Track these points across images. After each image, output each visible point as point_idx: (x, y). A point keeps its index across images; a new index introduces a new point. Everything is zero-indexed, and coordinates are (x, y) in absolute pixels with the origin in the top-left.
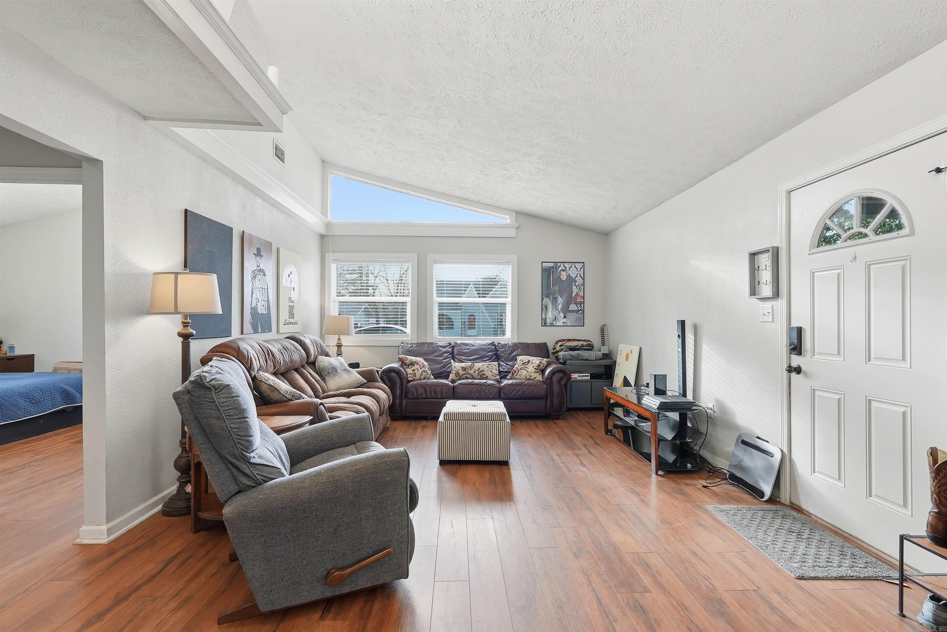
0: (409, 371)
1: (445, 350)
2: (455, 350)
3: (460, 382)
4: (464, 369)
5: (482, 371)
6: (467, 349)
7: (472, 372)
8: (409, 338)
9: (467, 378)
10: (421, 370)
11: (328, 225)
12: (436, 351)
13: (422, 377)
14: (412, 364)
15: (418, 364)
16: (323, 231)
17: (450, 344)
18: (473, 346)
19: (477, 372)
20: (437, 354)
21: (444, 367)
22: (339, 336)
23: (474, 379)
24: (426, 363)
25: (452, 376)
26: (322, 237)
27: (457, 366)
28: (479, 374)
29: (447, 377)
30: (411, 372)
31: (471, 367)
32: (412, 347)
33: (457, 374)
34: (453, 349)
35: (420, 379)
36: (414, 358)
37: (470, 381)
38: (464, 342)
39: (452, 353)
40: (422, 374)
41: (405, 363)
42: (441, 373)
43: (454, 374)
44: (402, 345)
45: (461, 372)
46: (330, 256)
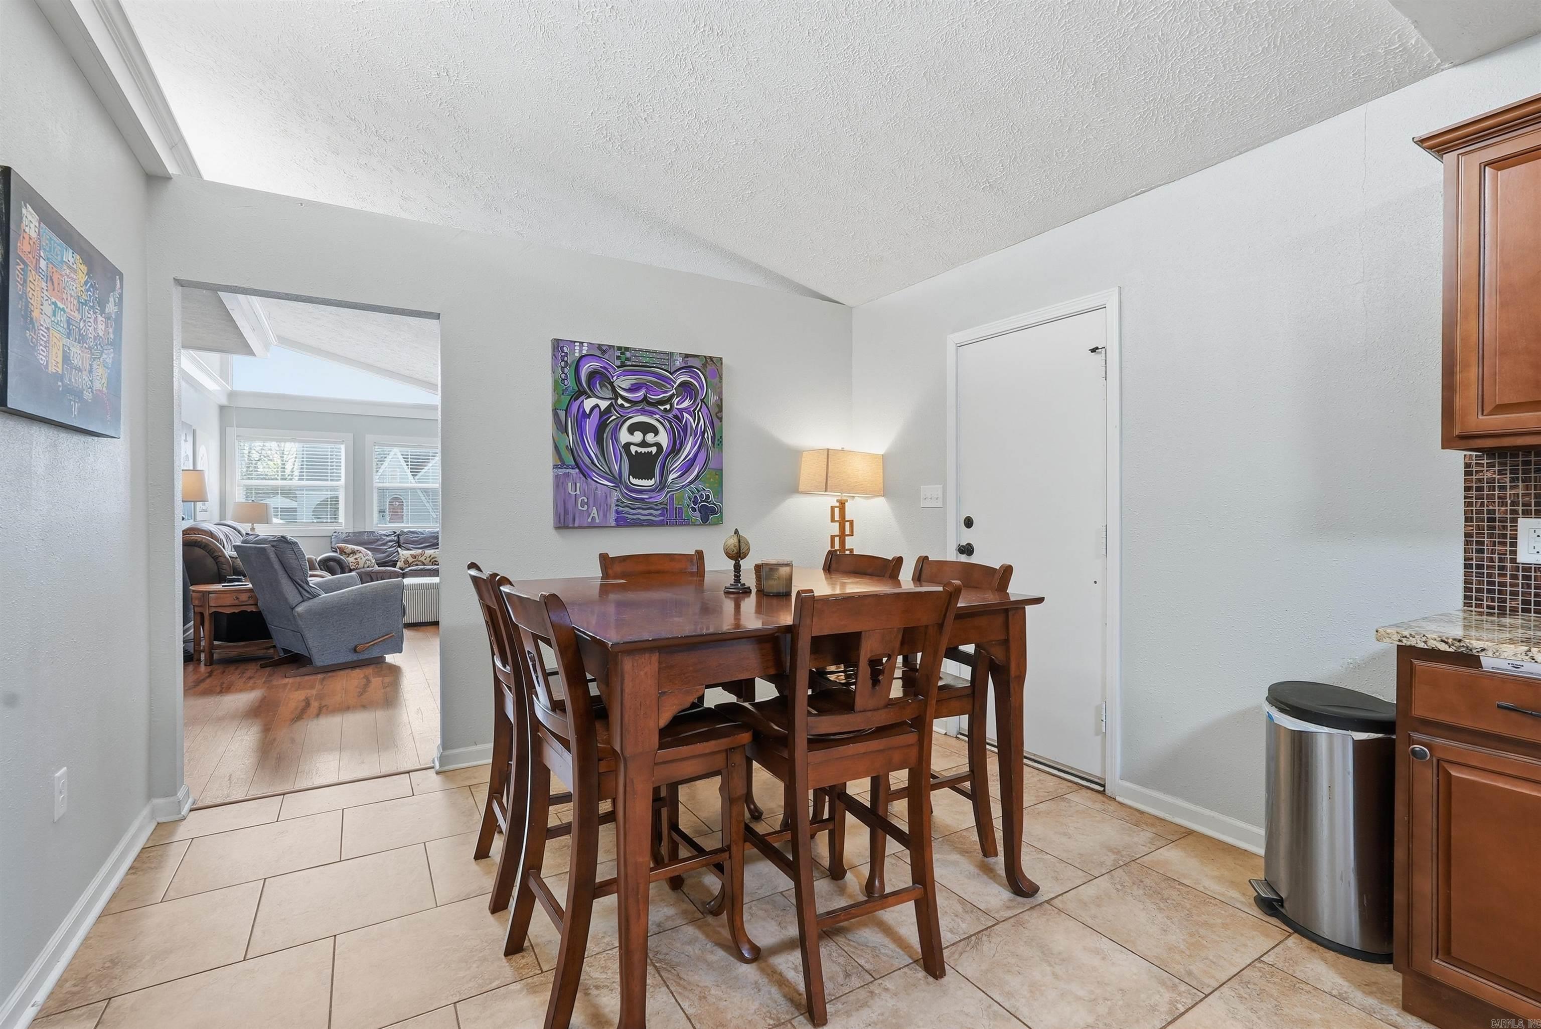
0: (351, 559)
1: (389, 538)
2: (401, 538)
3: (410, 568)
4: (414, 557)
5: (433, 558)
6: (415, 537)
7: (422, 559)
8: (343, 527)
9: (417, 565)
10: (364, 559)
11: (232, 395)
12: (378, 540)
13: (366, 566)
14: (354, 552)
15: (360, 552)
16: (224, 401)
17: (395, 533)
18: (422, 533)
19: (428, 559)
20: (381, 543)
21: (388, 556)
22: (253, 524)
23: (425, 565)
24: (369, 552)
25: (399, 564)
26: (222, 408)
27: (404, 554)
28: (430, 561)
29: (394, 566)
30: (354, 561)
31: (422, 555)
32: (349, 536)
33: (406, 562)
34: (399, 538)
35: (364, 567)
36: (356, 548)
37: (422, 567)
38: (411, 530)
39: (398, 542)
40: (365, 563)
41: (345, 552)
42: (386, 562)
43: (402, 562)
44: (335, 534)
45: (411, 560)
46: (232, 432)
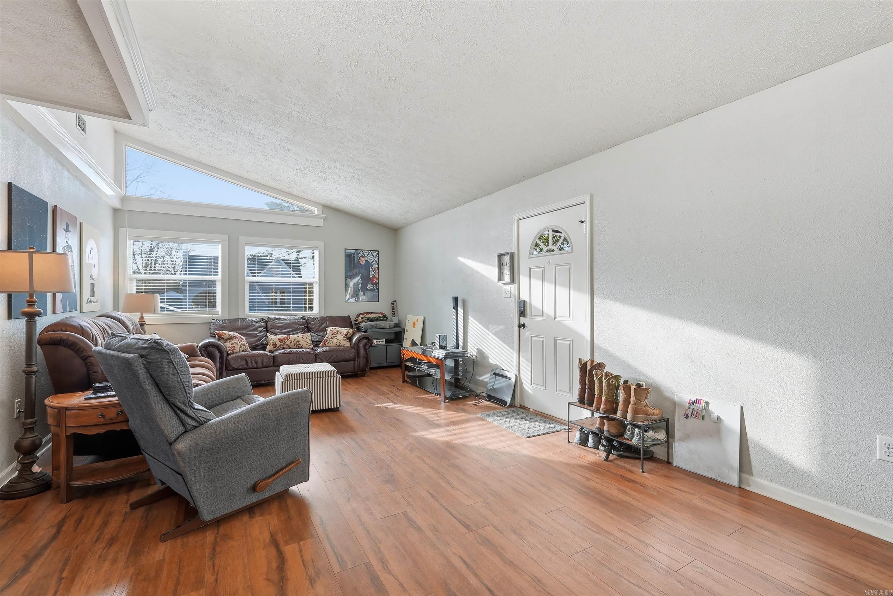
0: (228, 344)
1: (259, 325)
2: (269, 324)
3: (279, 352)
4: (281, 340)
5: (297, 342)
6: (280, 323)
7: (288, 343)
8: (220, 315)
9: (284, 348)
10: (240, 344)
11: (124, 199)
12: (250, 326)
13: (241, 350)
14: (230, 338)
15: (236, 338)
16: (117, 205)
17: (263, 319)
18: (286, 320)
19: (293, 343)
20: (252, 328)
21: (259, 340)
22: (142, 314)
23: (290, 348)
24: (243, 337)
25: (269, 348)
26: (115, 211)
27: (273, 338)
28: (295, 345)
29: (264, 349)
30: (231, 346)
31: (288, 339)
32: (225, 323)
33: (275, 345)
34: (266, 324)
35: (239, 352)
36: (231, 333)
37: (289, 350)
38: (276, 317)
39: (266, 327)
40: (241, 347)
41: (223, 338)
42: (257, 346)
43: (271, 345)
44: (213, 321)
45: (278, 343)
46: (125, 232)
